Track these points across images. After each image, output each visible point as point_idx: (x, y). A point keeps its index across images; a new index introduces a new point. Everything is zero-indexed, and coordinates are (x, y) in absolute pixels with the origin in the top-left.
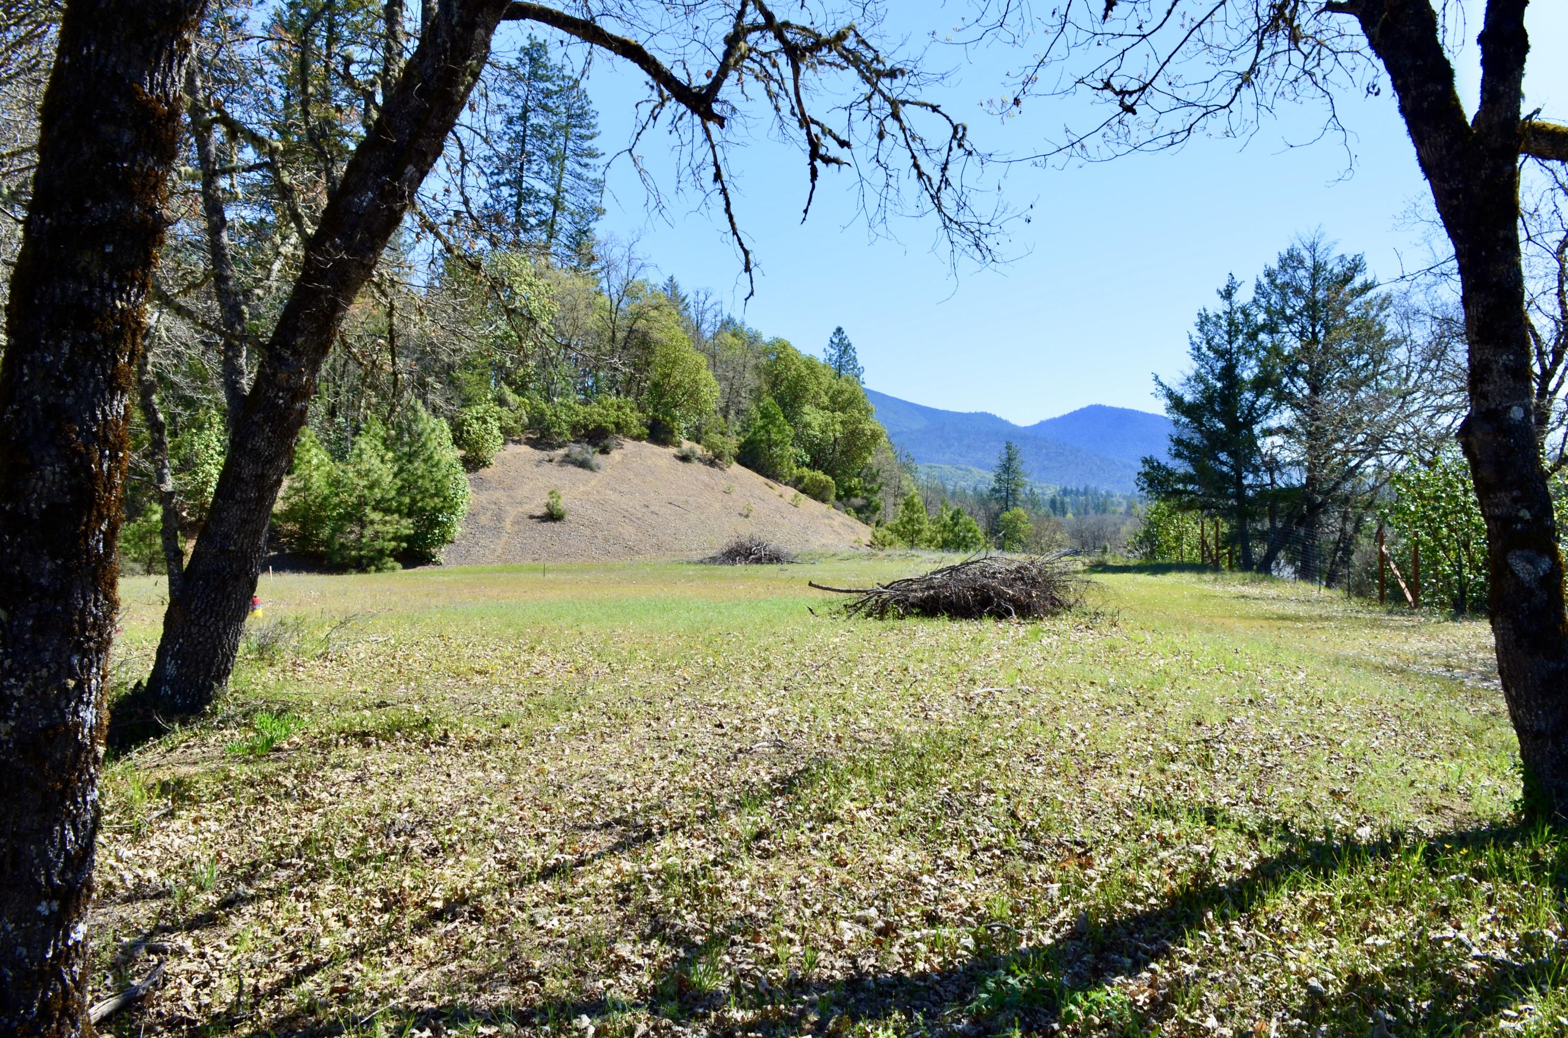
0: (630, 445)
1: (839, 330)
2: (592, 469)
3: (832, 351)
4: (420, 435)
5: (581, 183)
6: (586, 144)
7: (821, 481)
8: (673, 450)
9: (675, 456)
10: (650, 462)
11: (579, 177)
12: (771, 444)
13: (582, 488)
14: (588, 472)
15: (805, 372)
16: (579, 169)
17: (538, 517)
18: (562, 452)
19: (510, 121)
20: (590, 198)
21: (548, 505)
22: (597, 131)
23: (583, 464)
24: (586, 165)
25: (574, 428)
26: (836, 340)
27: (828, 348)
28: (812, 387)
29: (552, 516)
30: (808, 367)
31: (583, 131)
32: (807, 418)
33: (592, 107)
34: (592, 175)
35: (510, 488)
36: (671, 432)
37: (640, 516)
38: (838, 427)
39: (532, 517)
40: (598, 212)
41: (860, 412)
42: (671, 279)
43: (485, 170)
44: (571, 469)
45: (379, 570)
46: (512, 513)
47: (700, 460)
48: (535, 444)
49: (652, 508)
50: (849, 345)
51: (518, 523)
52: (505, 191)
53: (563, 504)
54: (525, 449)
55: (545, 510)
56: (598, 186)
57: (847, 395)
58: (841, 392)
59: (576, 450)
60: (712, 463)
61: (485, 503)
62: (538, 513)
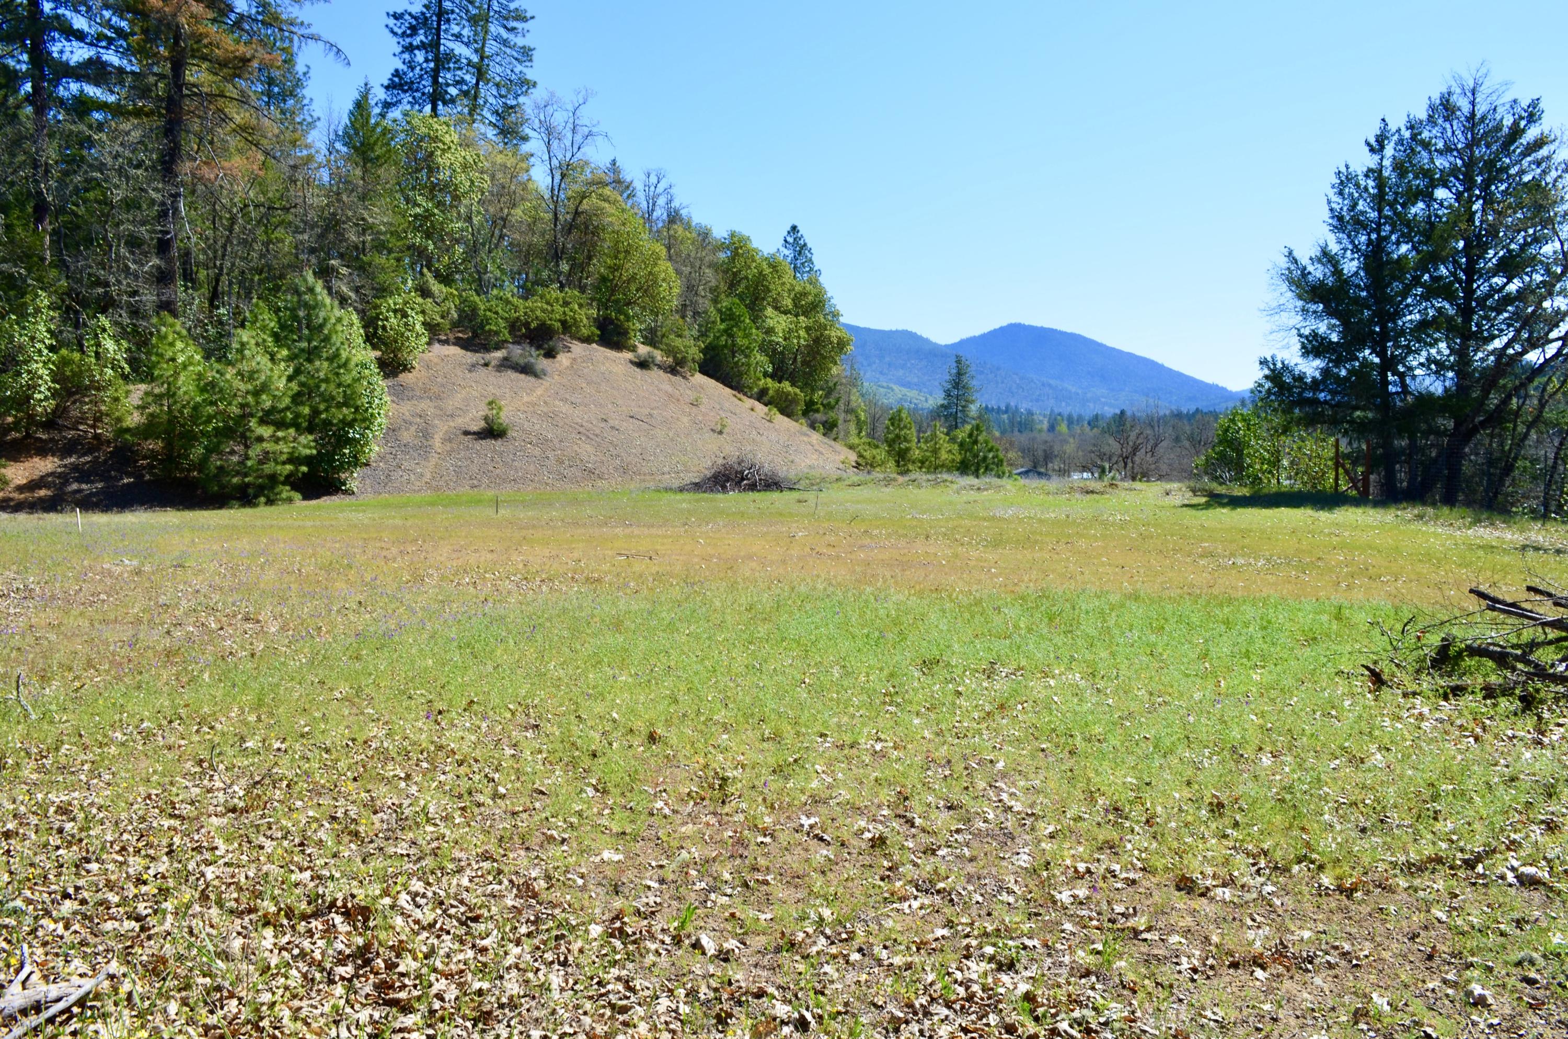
0: (578, 348)
1: (794, 228)
2: (536, 376)
3: (787, 250)
4: (321, 326)
5: (508, 51)
7: (788, 394)
8: (629, 355)
9: (631, 362)
10: (603, 368)
11: (505, 43)
12: (735, 350)
13: (526, 398)
14: (532, 379)
15: (767, 271)
16: (504, 34)
17: (474, 433)
18: (499, 354)
20: (518, 68)
21: (486, 418)
23: (526, 369)
24: (512, 30)
25: (513, 326)
26: (790, 240)
27: (782, 247)
28: (776, 288)
29: (492, 432)
30: (770, 265)
32: (770, 323)
34: (520, 41)
35: (438, 397)
36: (625, 333)
37: (598, 432)
38: (802, 333)
39: (466, 433)
40: (526, 84)
41: (825, 317)
42: (614, 162)
43: (396, 29)
44: (512, 375)
45: (270, 502)
46: (441, 429)
47: (659, 367)
48: (465, 345)
49: (611, 423)
50: (805, 245)
51: (450, 440)
52: (420, 56)
53: (505, 417)
54: (455, 351)
55: (482, 424)
56: (526, 54)
57: (810, 298)
58: (804, 294)
59: (517, 352)
60: (673, 371)
61: (407, 416)
62: (475, 428)
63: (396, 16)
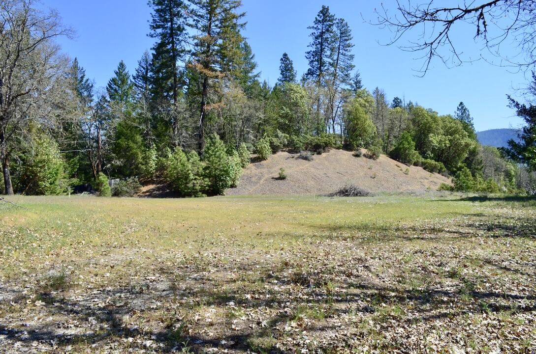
0: (333, 151)
1: (461, 103)
2: (309, 160)
3: (458, 112)
5: (346, 57)
6: (348, 42)
7: (431, 163)
8: (353, 153)
9: (353, 155)
10: (338, 157)
11: (344, 55)
12: (405, 149)
13: (301, 167)
14: (307, 162)
15: (430, 119)
16: (344, 52)
17: (276, 178)
18: (299, 154)
19: (317, 38)
20: (349, 62)
21: (279, 174)
22: (351, 37)
23: (306, 158)
24: (347, 50)
25: (306, 145)
26: (460, 108)
27: (456, 111)
28: (434, 125)
29: (282, 178)
31: (346, 38)
32: (431, 139)
33: (349, 29)
34: (349, 54)
35: (270, 168)
37: (320, 178)
38: (447, 142)
39: (273, 178)
40: (351, 67)
41: (459, 135)
42: (377, 88)
43: (308, 57)
44: (300, 160)
45: (195, 197)
46: (267, 176)
47: (364, 155)
48: (289, 152)
49: (328, 175)
50: (466, 109)
51: (266, 180)
52: (315, 64)
53: (285, 173)
54: (286, 153)
55: (279, 176)
56: (352, 57)
57: (453, 129)
58: (451, 128)
59: (304, 153)
60: (370, 157)
61: (257, 174)
62: (277, 177)
63: (308, 53)
